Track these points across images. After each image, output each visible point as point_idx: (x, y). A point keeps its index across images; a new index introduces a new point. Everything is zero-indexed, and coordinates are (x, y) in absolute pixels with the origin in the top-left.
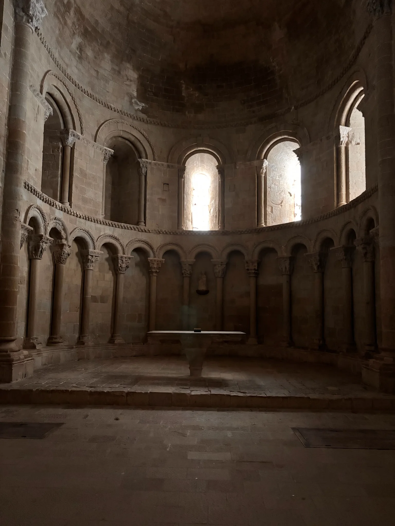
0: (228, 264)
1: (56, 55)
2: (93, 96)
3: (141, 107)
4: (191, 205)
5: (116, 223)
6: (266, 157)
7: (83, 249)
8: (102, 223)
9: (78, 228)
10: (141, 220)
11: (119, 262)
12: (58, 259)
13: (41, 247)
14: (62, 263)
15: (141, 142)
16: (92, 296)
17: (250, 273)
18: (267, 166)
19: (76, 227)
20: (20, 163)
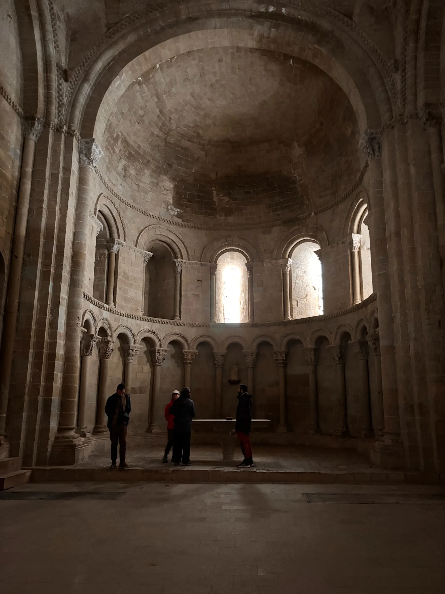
0: (258, 355)
1: (106, 179)
2: (135, 207)
3: (176, 212)
4: (223, 297)
5: (154, 319)
6: (290, 256)
7: (125, 344)
8: (142, 319)
9: (121, 326)
10: (177, 315)
11: (157, 354)
12: (104, 354)
13: (91, 345)
14: (107, 358)
15: (177, 244)
16: (131, 387)
17: (278, 363)
18: (292, 264)
19: (119, 325)
20: (81, 279)
